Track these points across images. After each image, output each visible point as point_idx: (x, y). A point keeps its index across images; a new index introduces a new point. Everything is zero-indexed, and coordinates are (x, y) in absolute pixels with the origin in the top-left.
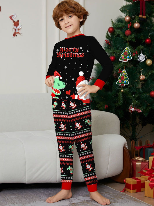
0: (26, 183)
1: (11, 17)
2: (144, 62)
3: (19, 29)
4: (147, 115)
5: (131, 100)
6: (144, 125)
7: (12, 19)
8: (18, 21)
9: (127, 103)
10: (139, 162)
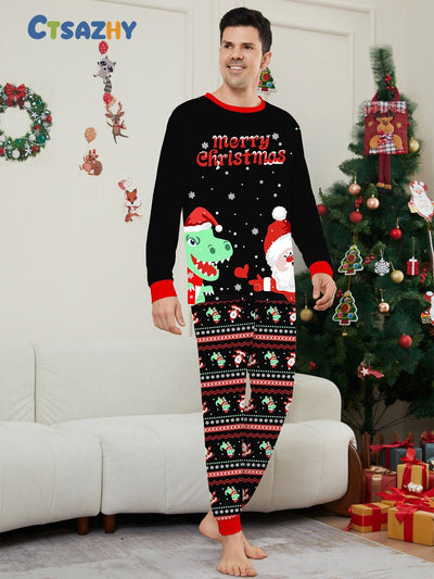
0: (167, 513)
1: (121, 184)
2: (388, 276)
3: (135, 207)
4: (393, 383)
5: (363, 352)
6: (389, 402)
7: (124, 188)
8: (135, 191)
9: (354, 359)
10: (377, 475)
